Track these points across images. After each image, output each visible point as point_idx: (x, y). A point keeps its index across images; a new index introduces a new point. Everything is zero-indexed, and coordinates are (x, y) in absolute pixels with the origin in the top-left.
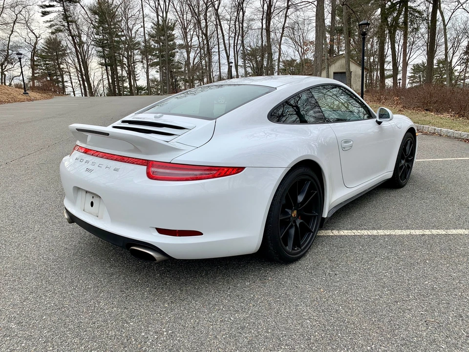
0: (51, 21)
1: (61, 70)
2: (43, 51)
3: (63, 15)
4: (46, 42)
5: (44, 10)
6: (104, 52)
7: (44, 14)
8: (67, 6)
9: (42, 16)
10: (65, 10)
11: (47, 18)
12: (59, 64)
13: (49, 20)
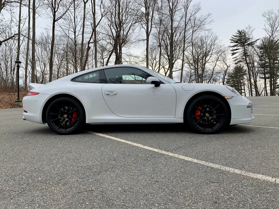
0: (236, 57)
1: (241, 83)
2: (233, 74)
3: (243, 53)
4: (235, 69)
5: (233, 52)
6: (264, 71)
7: (233, 54)
8: (247, 47)
9: (232, 55)
10: (245, 50)
11: (235, 56)
12: (240, 80)
13: (235, 57)
